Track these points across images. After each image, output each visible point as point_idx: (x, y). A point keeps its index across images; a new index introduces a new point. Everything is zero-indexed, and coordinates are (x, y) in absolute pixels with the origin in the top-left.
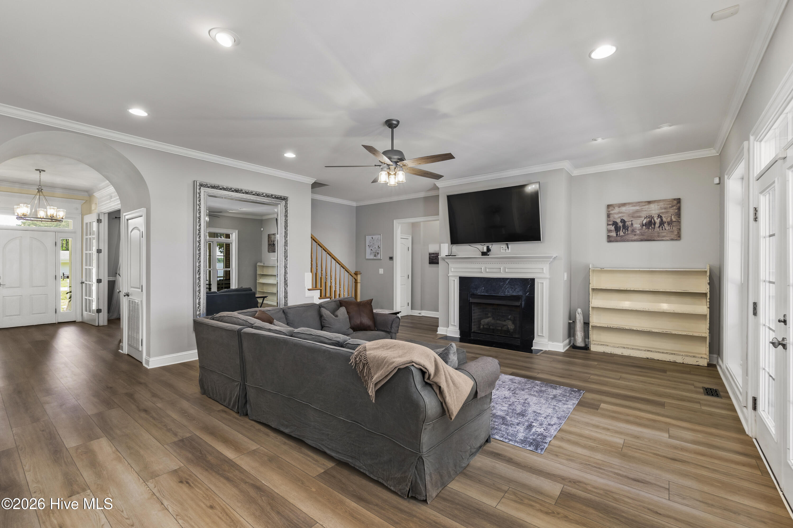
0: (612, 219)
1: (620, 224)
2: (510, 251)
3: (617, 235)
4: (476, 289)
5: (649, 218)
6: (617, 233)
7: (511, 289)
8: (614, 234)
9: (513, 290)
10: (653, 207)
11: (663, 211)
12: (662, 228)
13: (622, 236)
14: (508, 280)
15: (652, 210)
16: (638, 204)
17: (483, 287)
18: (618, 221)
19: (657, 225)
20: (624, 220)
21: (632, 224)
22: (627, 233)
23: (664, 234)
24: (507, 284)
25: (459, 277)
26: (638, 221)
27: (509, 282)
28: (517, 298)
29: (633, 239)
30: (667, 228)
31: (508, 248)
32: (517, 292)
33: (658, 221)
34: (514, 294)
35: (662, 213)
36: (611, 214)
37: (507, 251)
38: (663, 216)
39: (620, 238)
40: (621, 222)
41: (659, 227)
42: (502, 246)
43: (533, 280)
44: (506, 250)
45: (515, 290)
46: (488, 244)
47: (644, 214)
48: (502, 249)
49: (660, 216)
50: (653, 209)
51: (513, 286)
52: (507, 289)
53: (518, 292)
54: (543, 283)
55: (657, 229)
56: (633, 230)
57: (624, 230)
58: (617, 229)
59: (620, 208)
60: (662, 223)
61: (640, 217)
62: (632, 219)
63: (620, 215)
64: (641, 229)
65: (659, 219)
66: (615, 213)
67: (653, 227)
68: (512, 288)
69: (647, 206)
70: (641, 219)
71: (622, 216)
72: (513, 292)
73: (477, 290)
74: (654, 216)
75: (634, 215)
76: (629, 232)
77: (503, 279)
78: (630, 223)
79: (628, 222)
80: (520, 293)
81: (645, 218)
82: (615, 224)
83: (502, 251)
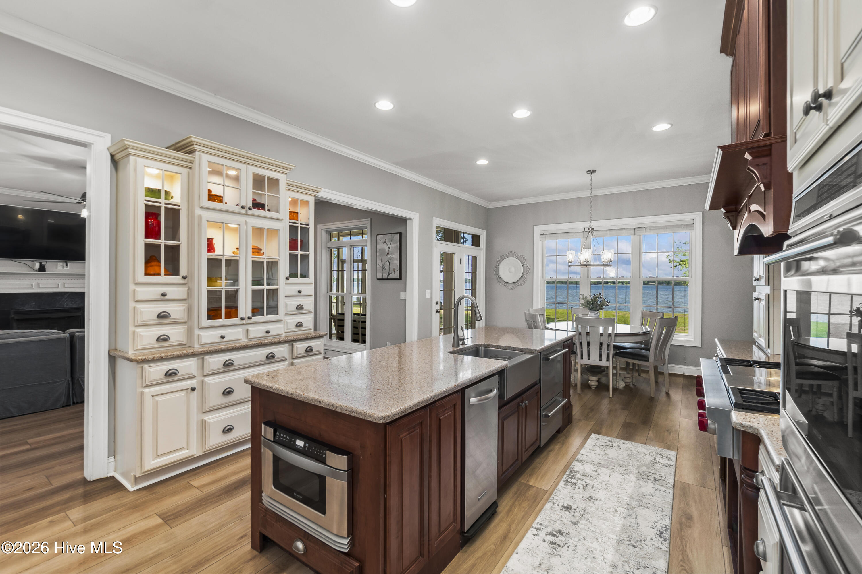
2: (68, 269)
4: (23, 305)
7: (70, 302)
9: (73, 303)
14: (67, 295)
17: (33, 302)
24: (65, 298)
31: (67, 265)
37: (65, 268)
42: (59, 264)
44: (63, 267)
46: (42, 261)
48: (59, 266)
68: (72, 301)
72: (72, 305)
77: (61, 293)
83: (59, 268)
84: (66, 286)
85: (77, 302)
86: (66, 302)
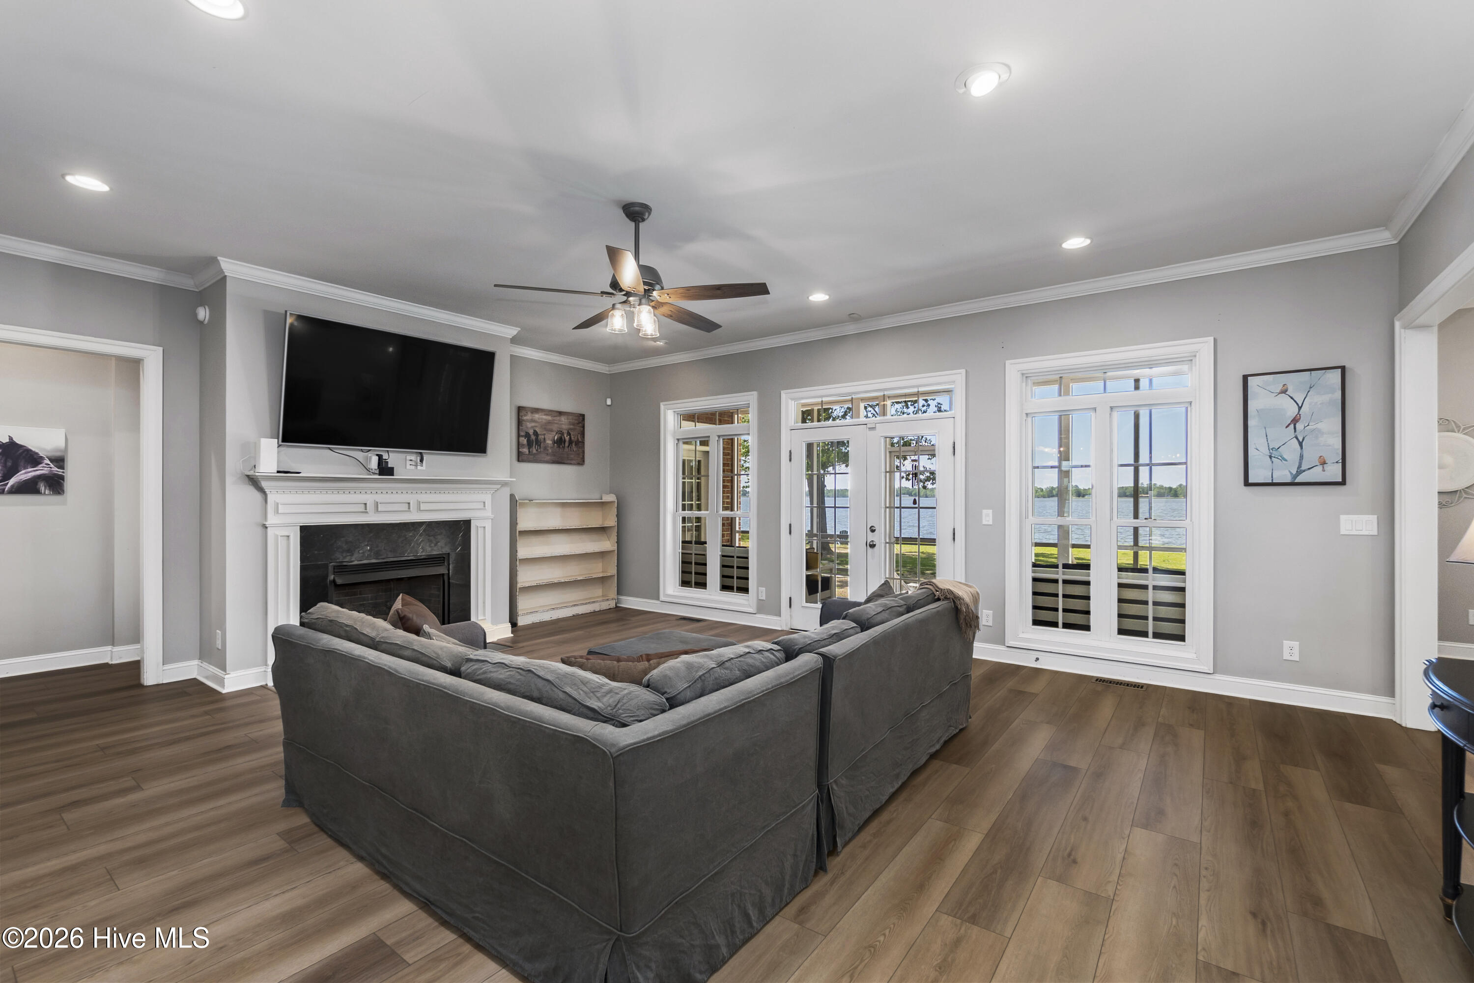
0: (523, 428)
1: (533, 437)
2: (424, 468)
3: (529, 452)
4: (350, 551)
5: (560, 433)
6: (529, 449)
7: (428, 544)
8: (525, 450)
9: (433, 545)
10: (563, 420)
11: (572, 427)
12: (571, 448)
13: (535, 454)
14: (424, 527)
15: (562, 424)
16: (550, 413)
17: (367, 545)
18: (531, 432)
19: (567, 444)
20: (537, 432)
21: (544, 439)
22: (539, 450)
23: (572, 456)
24: (421, 535)
25: (301, 527)
26: (550, 435)
27: (424, 531)
28: (440, 560)
29: (545, 459)
30: (575, 450)
31: (422, 461)
32: (440, 547)
33: (567, 438)
34: (435, 553)
35: (571, 429)
36: (523, 420)
37: (419, 467)
38: (572, 433)
39: (533, 456)
40: (534, 433)
41: (568, 447)
42: (409, 458)
43: (467, 523)
44: (416, 465)
45: (436, 545)
46: (381, 451)
47: (555, 427)
48: (409, 463)
49: (569, 434)
50: (563, 422)
51: (432, 538)
52: (420, 543)
53: (442, 547)
54: (484, 527)
55: (566, 449)
56: (545, 447)
57: (537, 446)
58: (530, 444)
59: (534, 415)
60: (571, 442)
61: (552, 431)
62: (545, 432)
63: (533, 424)
64: (552, 447)
65: (569, 436)
66: (527, 421)
67: (563, 446)
68: (431, 541)
69: (558, 418)
70: (552, 433)
71: (535, 426)
72: (432, 550)
73: (352, 555)
74: (565, 431)
75: (547, 426)
76: (542, 450)
77: (413, 524)
78: (543, 437)
79: (541, 435)
80: (446, 550)
81: (556, 434)
82: (527, 435)
83: (408, 467)
84: (423, 507)
85: (439, 544)
86: (422, 545)
